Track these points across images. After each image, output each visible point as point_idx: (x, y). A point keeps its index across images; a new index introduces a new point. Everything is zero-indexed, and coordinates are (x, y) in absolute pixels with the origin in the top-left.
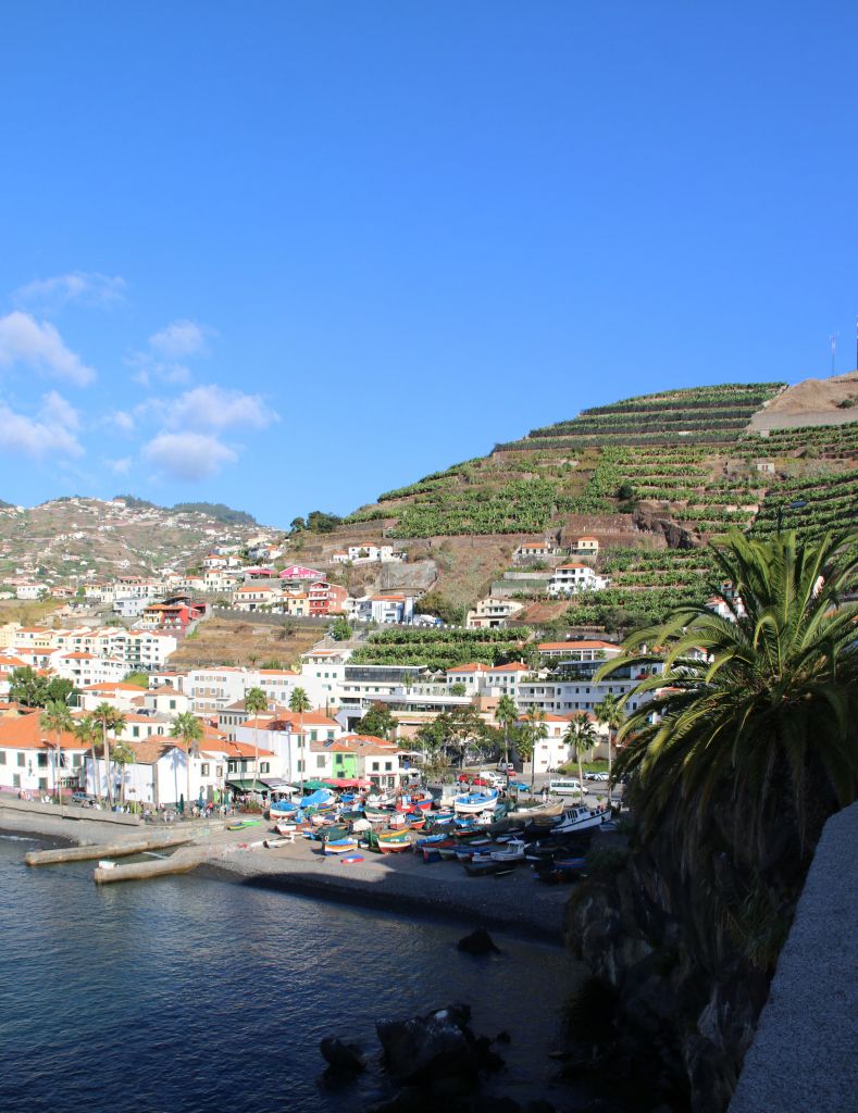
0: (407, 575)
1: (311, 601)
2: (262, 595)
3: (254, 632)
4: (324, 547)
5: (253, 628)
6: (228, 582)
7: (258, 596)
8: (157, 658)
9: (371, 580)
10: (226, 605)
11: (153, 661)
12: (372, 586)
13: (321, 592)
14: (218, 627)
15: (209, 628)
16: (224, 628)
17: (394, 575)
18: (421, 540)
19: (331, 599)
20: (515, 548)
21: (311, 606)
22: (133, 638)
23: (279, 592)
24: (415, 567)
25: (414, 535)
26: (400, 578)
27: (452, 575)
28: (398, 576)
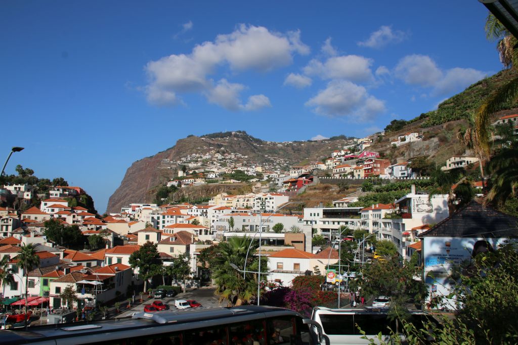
0: (421, 148)
1: (365, 170)
2: (344, 169)
3: (331, 190)
4: (390, 139)
5: (331, 188)
6: (336, 164)
7: (343, 170)
8: (273, 208)
9: (402, 154)
10: (329, 175)
11: (270, 209)
12: (403, 158)
13: (369, 164)
14: (315, 188)
15: (311, 189)
16: (318, 189)
17: (414, 150)
18: (438, 126)
19: (375, 168)
20: (495, 121)
21: (365, 172)
22: (264, 197)
23: (355, 166)
24: (427, 142)
25: (433, 125)
26: (418, 151)
27: (449, 144)
28: (416, 149)
